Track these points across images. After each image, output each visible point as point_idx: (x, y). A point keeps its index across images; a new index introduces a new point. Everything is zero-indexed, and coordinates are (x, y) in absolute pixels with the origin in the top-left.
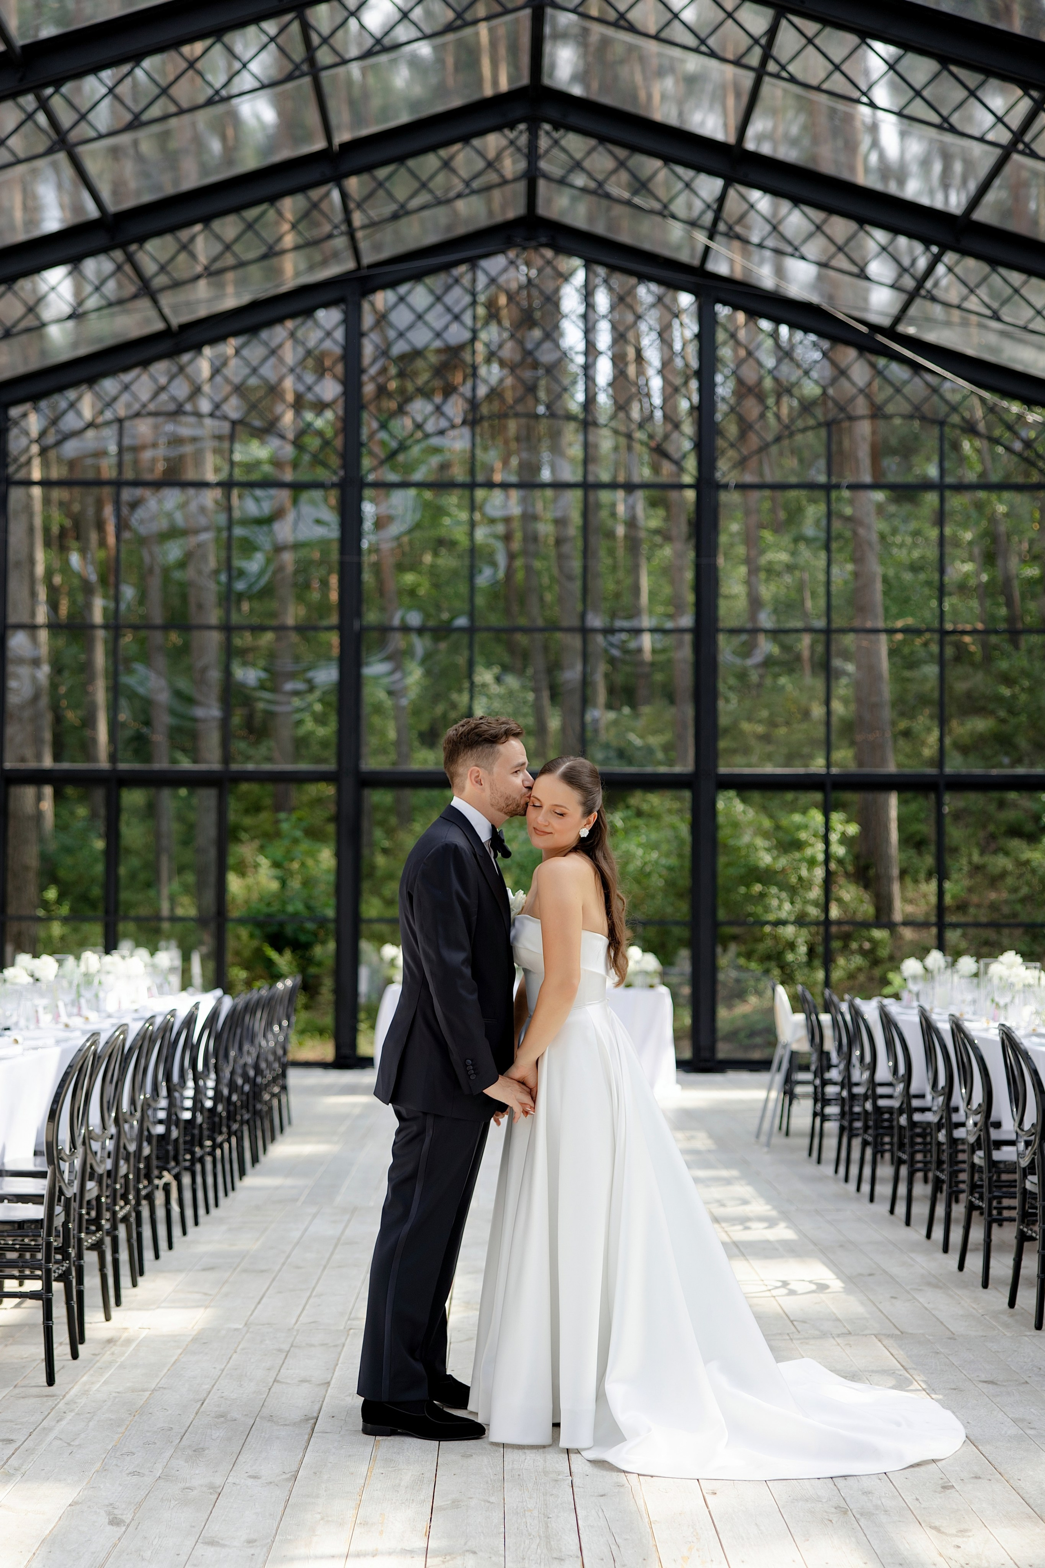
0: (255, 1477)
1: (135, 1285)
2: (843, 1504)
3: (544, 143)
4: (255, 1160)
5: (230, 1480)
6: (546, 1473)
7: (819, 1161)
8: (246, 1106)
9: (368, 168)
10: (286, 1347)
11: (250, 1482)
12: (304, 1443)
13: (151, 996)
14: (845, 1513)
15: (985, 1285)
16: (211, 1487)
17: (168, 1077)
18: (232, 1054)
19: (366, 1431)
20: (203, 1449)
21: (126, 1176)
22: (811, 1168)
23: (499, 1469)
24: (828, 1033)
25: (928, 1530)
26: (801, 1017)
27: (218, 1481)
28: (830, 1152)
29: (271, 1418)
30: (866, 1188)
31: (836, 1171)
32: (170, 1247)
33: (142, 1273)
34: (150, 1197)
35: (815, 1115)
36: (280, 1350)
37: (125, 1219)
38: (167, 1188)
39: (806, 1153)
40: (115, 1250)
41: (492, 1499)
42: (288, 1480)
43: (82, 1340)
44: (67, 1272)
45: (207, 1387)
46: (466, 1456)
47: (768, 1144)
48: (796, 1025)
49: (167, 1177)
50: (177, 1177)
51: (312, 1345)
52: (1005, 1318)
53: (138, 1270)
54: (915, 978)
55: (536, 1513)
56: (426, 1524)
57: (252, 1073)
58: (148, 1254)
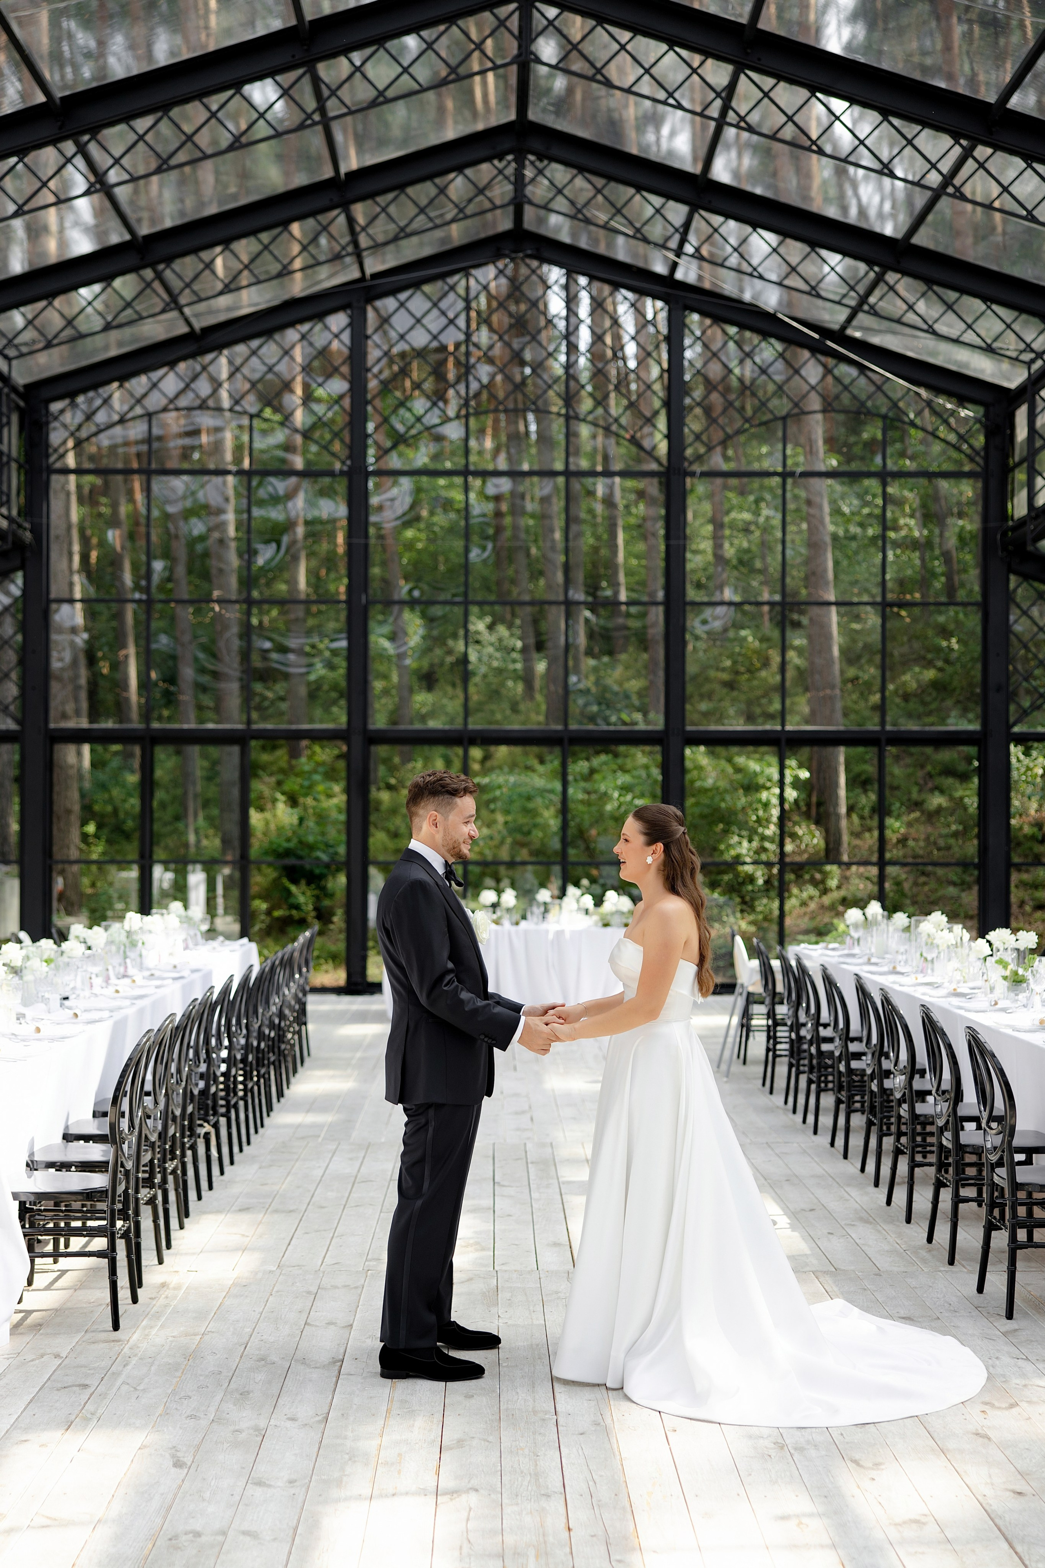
0: (293, 1419)
1: (182, 1227)
2: (780, 1440)
3: (529, 173)
4: (280, 1094)
5: (272, 1422)
6: (535, 1412)
7: (771, 1092)
8: (271, 1049)
9: (371, 196)
10: (314, 1289)
11: (289, 1424)
12: (332, 1386)
13: (186, 948)
14: (782, 1448)
15: (908, 1220)
16: (257, 1429)
17: (207, 1042)
18: (260, 1010)
19: (384, 1375)
20: (248, 1392)
21: (174, 1135)
22: (764, 1099)
23: (496, 1409)
24: (779, 977)
25: (849, 1464)
26: (755, 963)
27: (262, 1424)
28: (780, 1082)
29: (304, 1361)
30: (811, 1118)
31: (786, 1102)
32: (211, 1188)
33: (187, 1215)
34: (193, 1148)
35: (768, 1050)
36: (309, 1293)
37: (174, 1172)
38: (207, 1136)
39: (761, 1082)
40: (166, 1200)
41: (491, 1438)
42: (320, 1422)
43: (140, 1286)
44: (128, 1231)
45: (248, 1330)
46: (469, 1396)
47: (727, 1074)
48: (752, 970)
49: (207, 1128)
50: (216, 1126)
51: (336, 1287)
52: (923, 1253)
53: (184, 1212)
54: (856, 926)
55: (526, 1451)
56: (436, 1463)
57: (277, 1021)
58: (192, 1194)
